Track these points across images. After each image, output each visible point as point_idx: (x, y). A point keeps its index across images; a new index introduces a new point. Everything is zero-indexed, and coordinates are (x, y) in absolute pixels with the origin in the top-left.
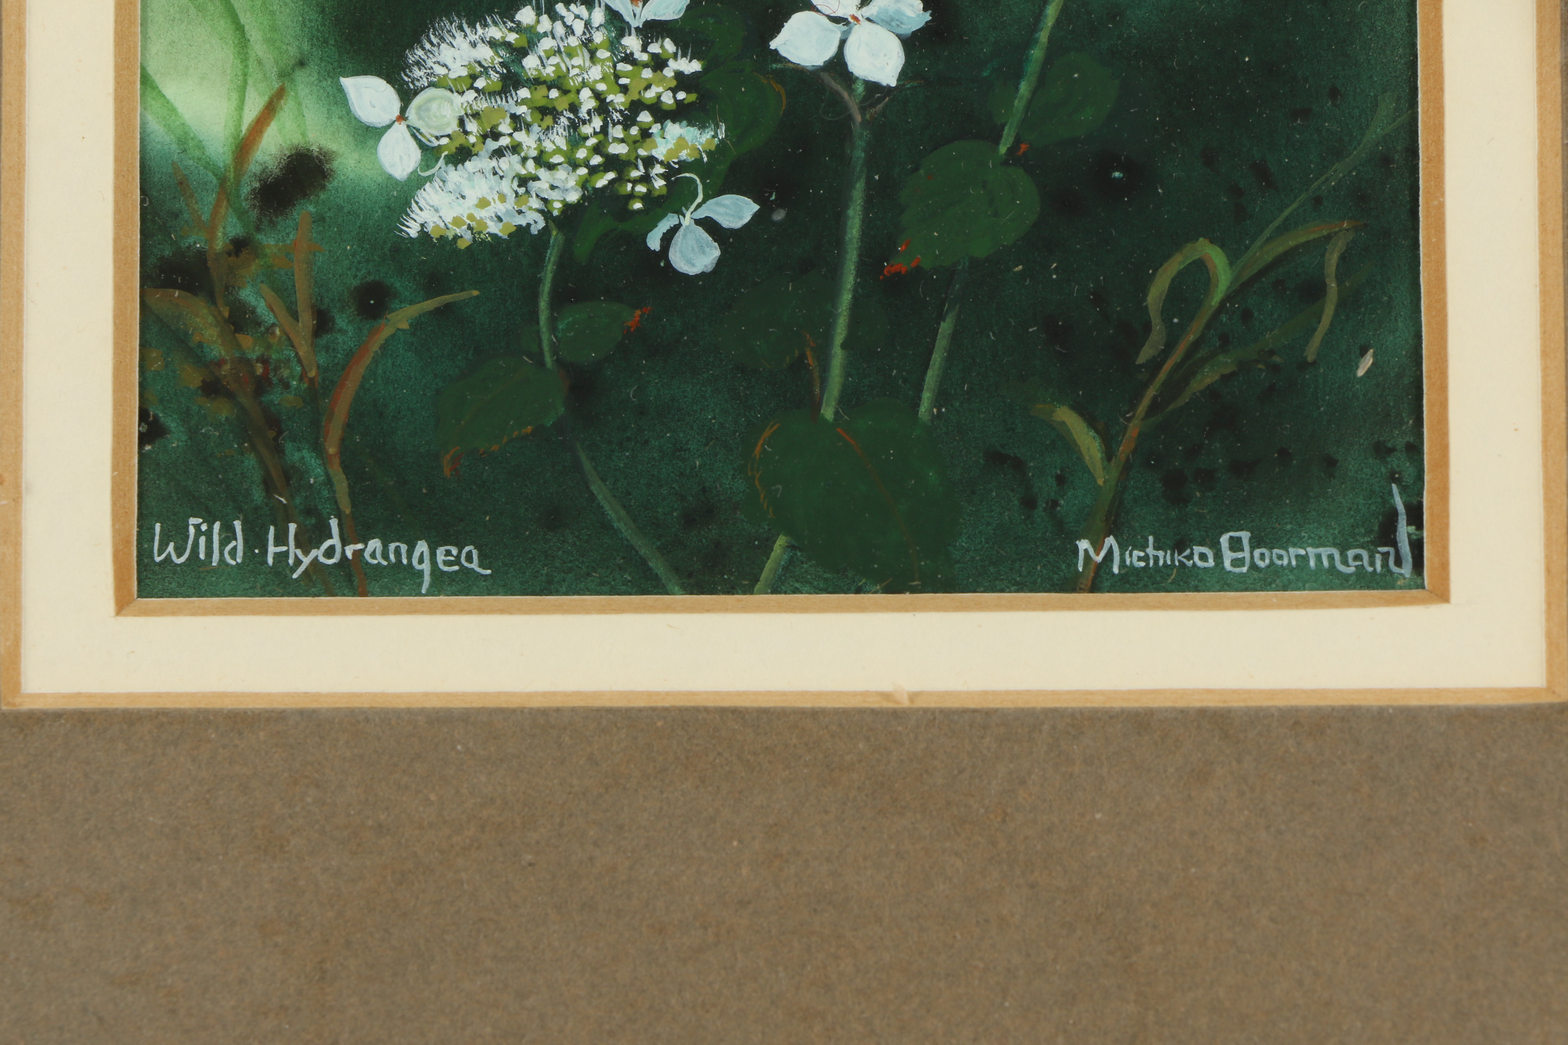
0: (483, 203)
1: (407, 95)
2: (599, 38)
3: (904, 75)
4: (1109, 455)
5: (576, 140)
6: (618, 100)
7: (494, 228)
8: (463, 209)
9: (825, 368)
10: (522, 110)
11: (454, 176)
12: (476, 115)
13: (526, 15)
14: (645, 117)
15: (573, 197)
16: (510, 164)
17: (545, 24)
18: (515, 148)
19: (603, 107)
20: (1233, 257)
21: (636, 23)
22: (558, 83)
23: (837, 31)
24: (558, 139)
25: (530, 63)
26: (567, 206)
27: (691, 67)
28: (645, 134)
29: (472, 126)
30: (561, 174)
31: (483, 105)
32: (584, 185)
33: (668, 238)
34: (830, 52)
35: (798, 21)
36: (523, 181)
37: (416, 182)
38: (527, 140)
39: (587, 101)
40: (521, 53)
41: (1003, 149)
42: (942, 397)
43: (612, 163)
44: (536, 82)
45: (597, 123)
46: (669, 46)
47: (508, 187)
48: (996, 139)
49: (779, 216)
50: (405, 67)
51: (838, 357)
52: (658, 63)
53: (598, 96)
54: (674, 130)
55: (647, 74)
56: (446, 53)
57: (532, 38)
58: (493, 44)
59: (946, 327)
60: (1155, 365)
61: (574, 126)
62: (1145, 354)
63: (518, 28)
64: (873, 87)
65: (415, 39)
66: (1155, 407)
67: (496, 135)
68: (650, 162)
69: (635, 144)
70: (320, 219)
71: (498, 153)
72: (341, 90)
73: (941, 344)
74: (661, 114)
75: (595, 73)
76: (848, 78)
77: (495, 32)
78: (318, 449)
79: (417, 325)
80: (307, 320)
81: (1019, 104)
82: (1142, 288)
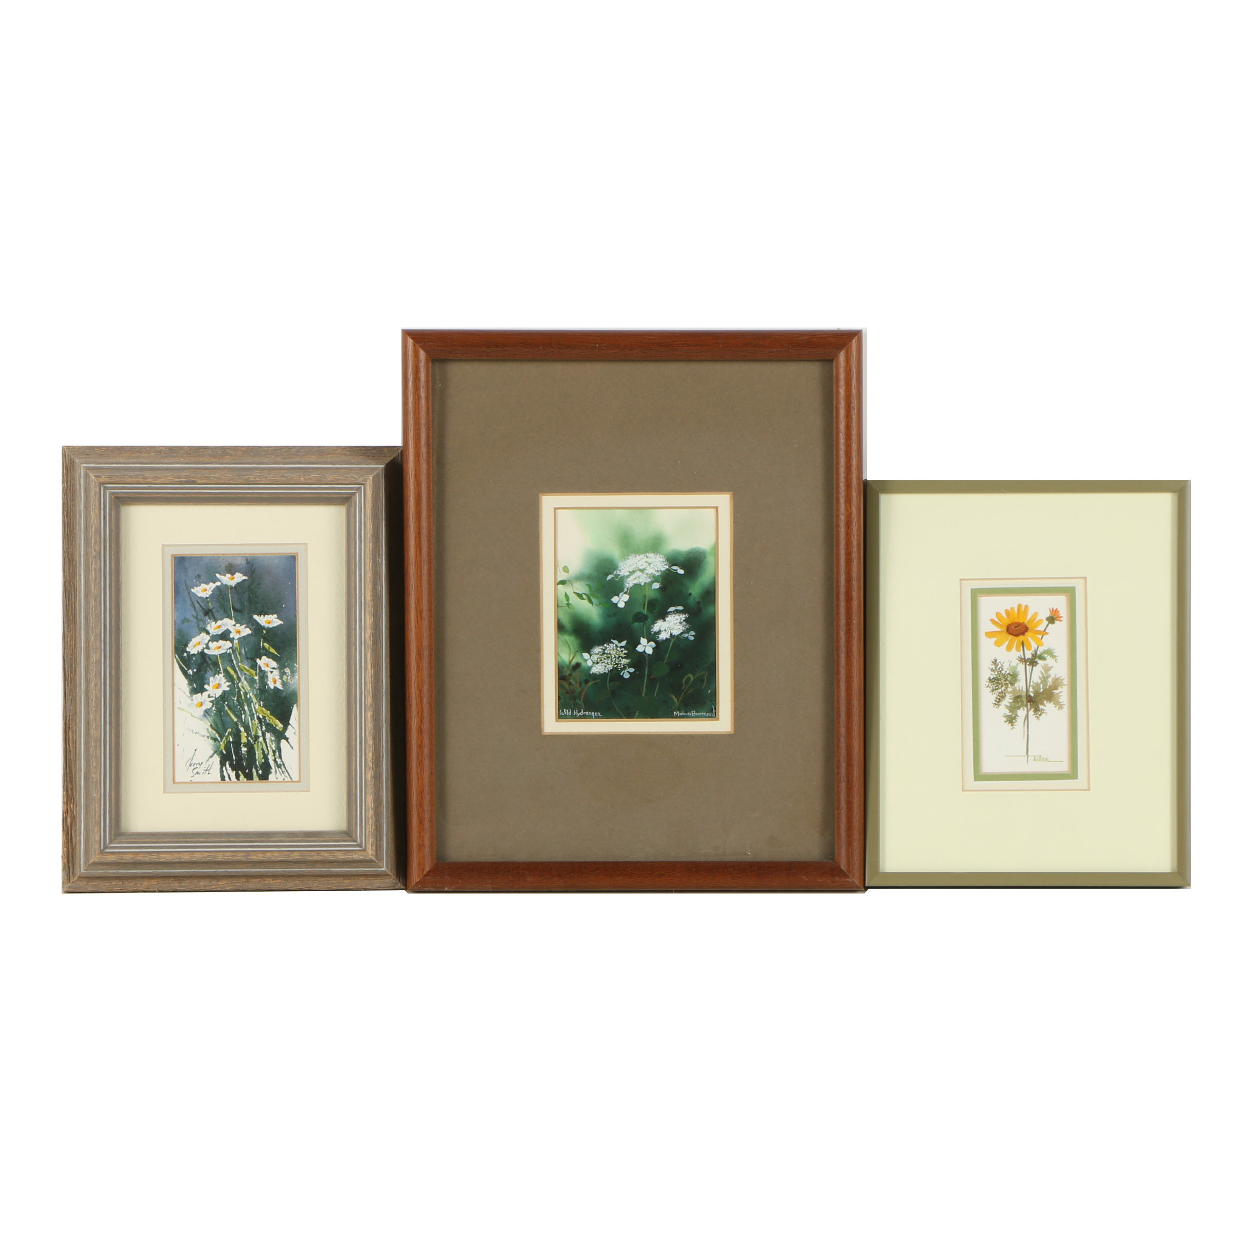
0: (600, 669)
1: (591, 655)
2: (614, 648)
3: (653, 653)
4: (678, 701)
5: (612, 661)
6: (617, 656)
7: (602, 672)
8: (597, 670)
9: (643, 690)
10: (605, 657)
11: (597, 666)
12: (599, 658)
13: (605, 645)
14: (620, 658)
15: (612, 668)
16: (603, 664)
17: (608, 646)
18: (604, 662)
19: (615, 657)
20: (693, 676)
21: (619, 646)
22: (609, 654)
23: (644, 647)
24: (610, 661)
25: (606, 651)
26: (611, 670)
27: (626, 652)
28: (620, 660)
29: (599, 659)
30: (610, 666)
31: (600, 657)
32: (613, 667)
33: (623, 674)
34: (643, 650)
35: (639, 646)
36: (605, 666)
37: (592, 667)
38: (606, 661)
39: (613, 655)
40: (604, 650)
41: (665, 662)
42: (657, 694)
43: (616, 664)
44: (607, 654)
45: (614, 659)
46: (623, 649)
47: (603, 667)
48: (664, 661)
49: (637, 673)
50: (590, 652)
51: (644, 688)
52: (622, 651)
53: (615, 656)
54: (624, 660)
55: (621, 653)
56: (595, 650)
57: (606, 648)
58: (602, 649)
59: (658, 685)
60: (683, 690)
61: (611, 659)
62: (683, 688)
63: (605, 647)
64: (649, 654)
65: (591, 648)
66: (684, 695)
67: (602, 660)
68: (621, 664)
69: (619, 661)
70: (580, 671)
71: (602, 663)
72: (582, 655)
73: (657, 687)
74: (622, 658)
75: (614, 653)
76: (646, 653)
77: (602, 647)
78: (580, 700)
79: (592, 684)
80: (579, 684)
81: (667, 657)
82: (682, 680)
